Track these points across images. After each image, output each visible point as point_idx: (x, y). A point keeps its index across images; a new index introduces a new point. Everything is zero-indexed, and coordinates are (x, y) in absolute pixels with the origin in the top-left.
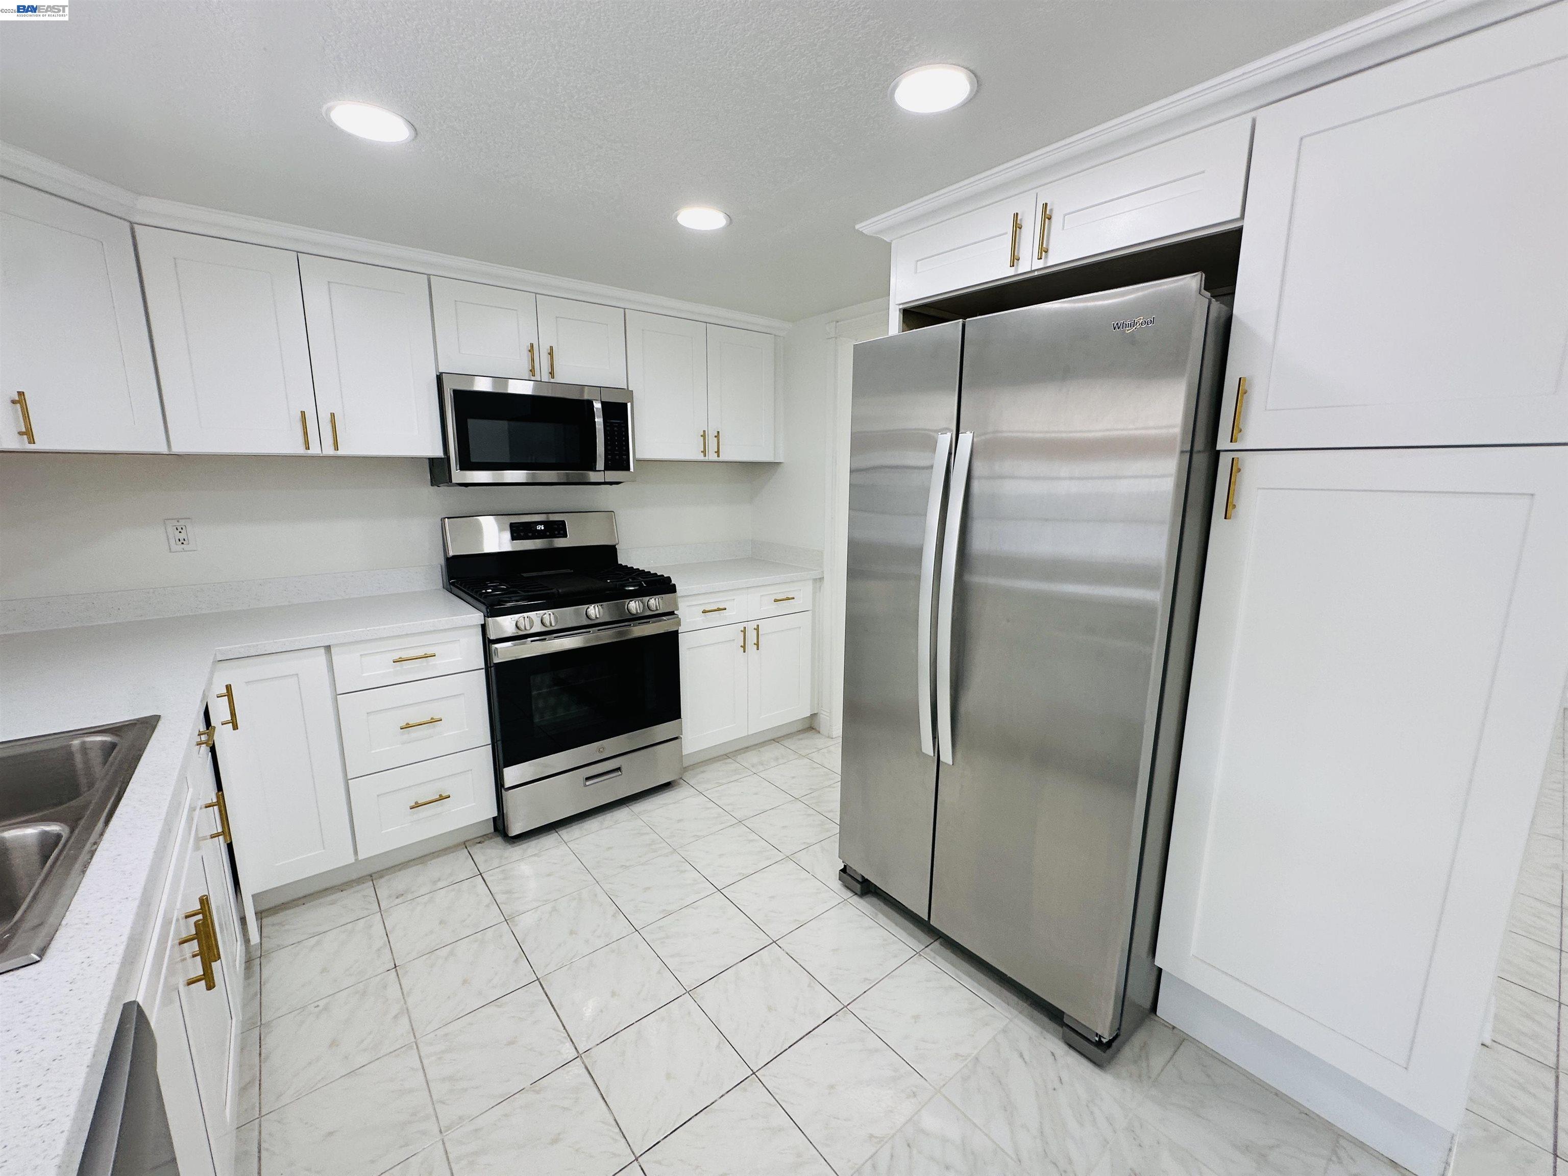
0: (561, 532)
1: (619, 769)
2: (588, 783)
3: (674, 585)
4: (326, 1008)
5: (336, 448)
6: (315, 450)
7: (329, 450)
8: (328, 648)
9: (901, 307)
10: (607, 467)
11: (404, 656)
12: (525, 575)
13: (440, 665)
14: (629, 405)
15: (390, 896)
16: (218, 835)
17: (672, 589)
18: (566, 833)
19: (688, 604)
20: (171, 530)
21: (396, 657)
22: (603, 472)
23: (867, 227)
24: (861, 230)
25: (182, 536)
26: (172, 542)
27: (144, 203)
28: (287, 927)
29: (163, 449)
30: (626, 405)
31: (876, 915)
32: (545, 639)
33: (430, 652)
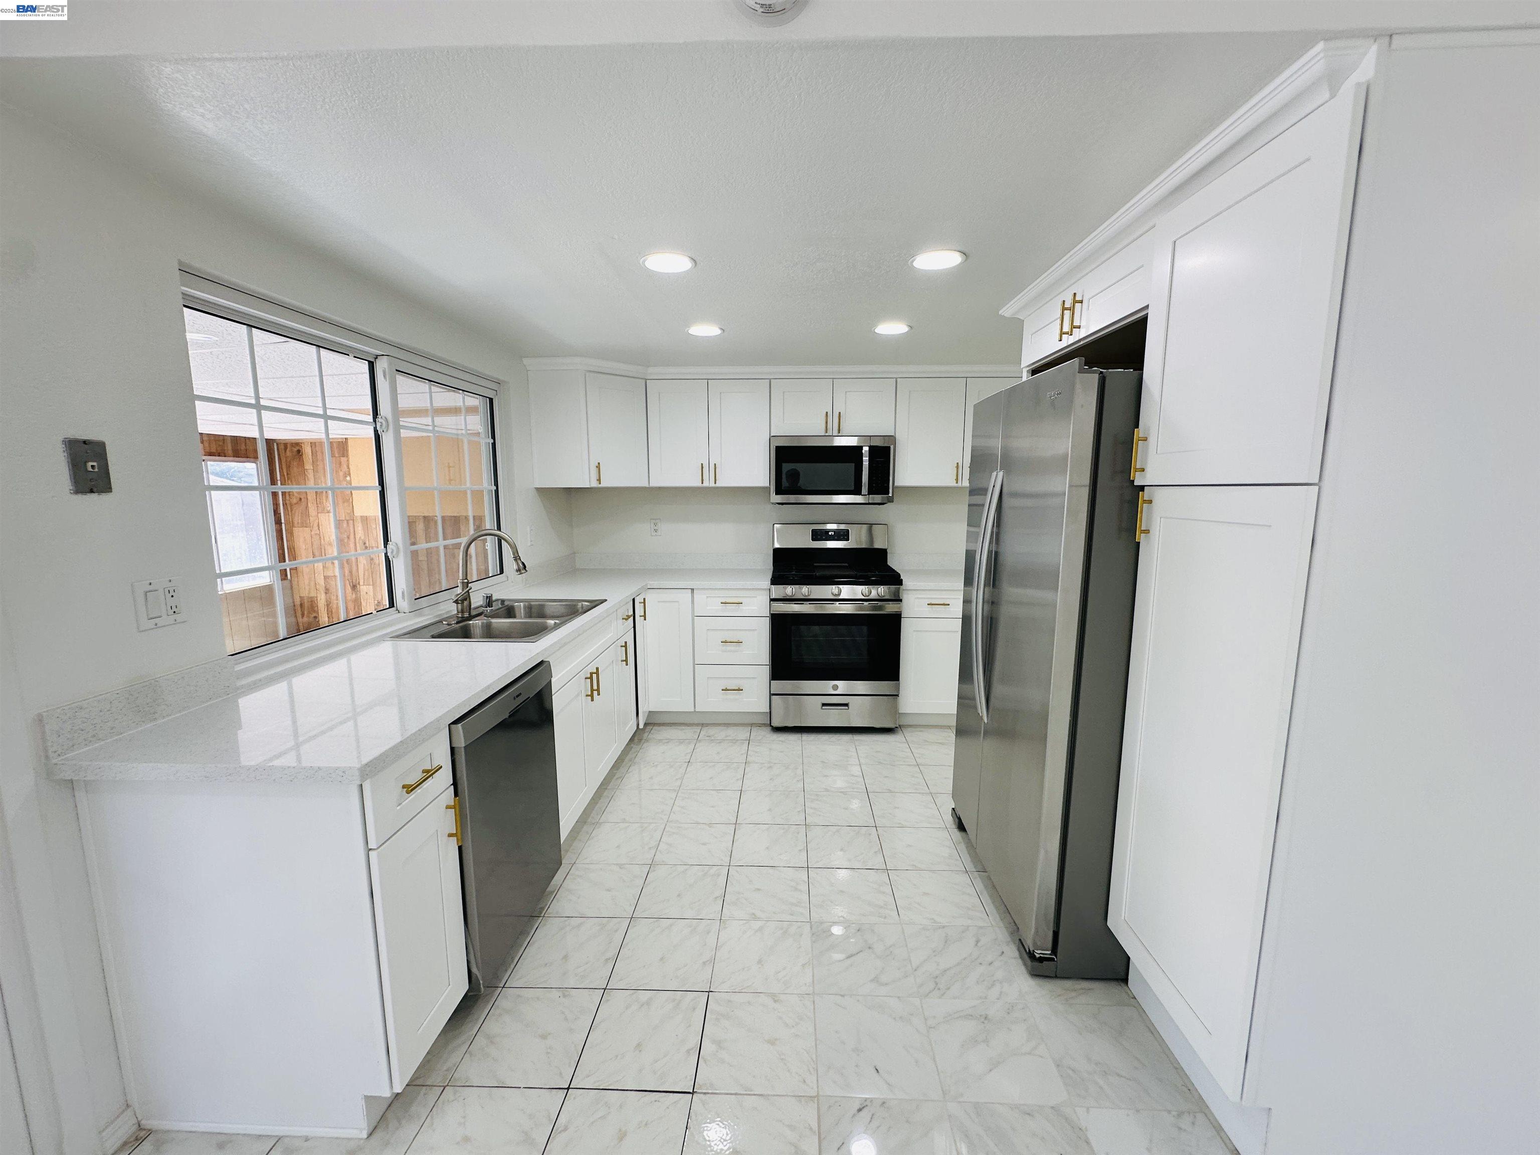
0: (846, 537)
1: (846, 705)
2: (823, 708)
3: (902, 580)
4: (657, 765)
5: (715, 483)
6: (706, 484)
7: (712, 484)
8: (693, 590)
9: (1028, 369)
10: (871, 492)
11: (727, 601)
12: (815, 564)
13: (745, 610)
14: (892, 447)
15: (705, 735)
16: (624, 661)
17: (900, 582)
18: (806, 737)
19: (916, 596)
20: (652, 525)
21: (724, 601)
22: (868, 496)
23: (1007, 311)
24: (1002, 314)
25: (656, 528)
26: (652, 530)
27: (651, 370)
28: (660, 733)
29: (647, 485)
30: (890, 447)
31: (960, 843)
32: (803, 604)
33: (740, 601)
